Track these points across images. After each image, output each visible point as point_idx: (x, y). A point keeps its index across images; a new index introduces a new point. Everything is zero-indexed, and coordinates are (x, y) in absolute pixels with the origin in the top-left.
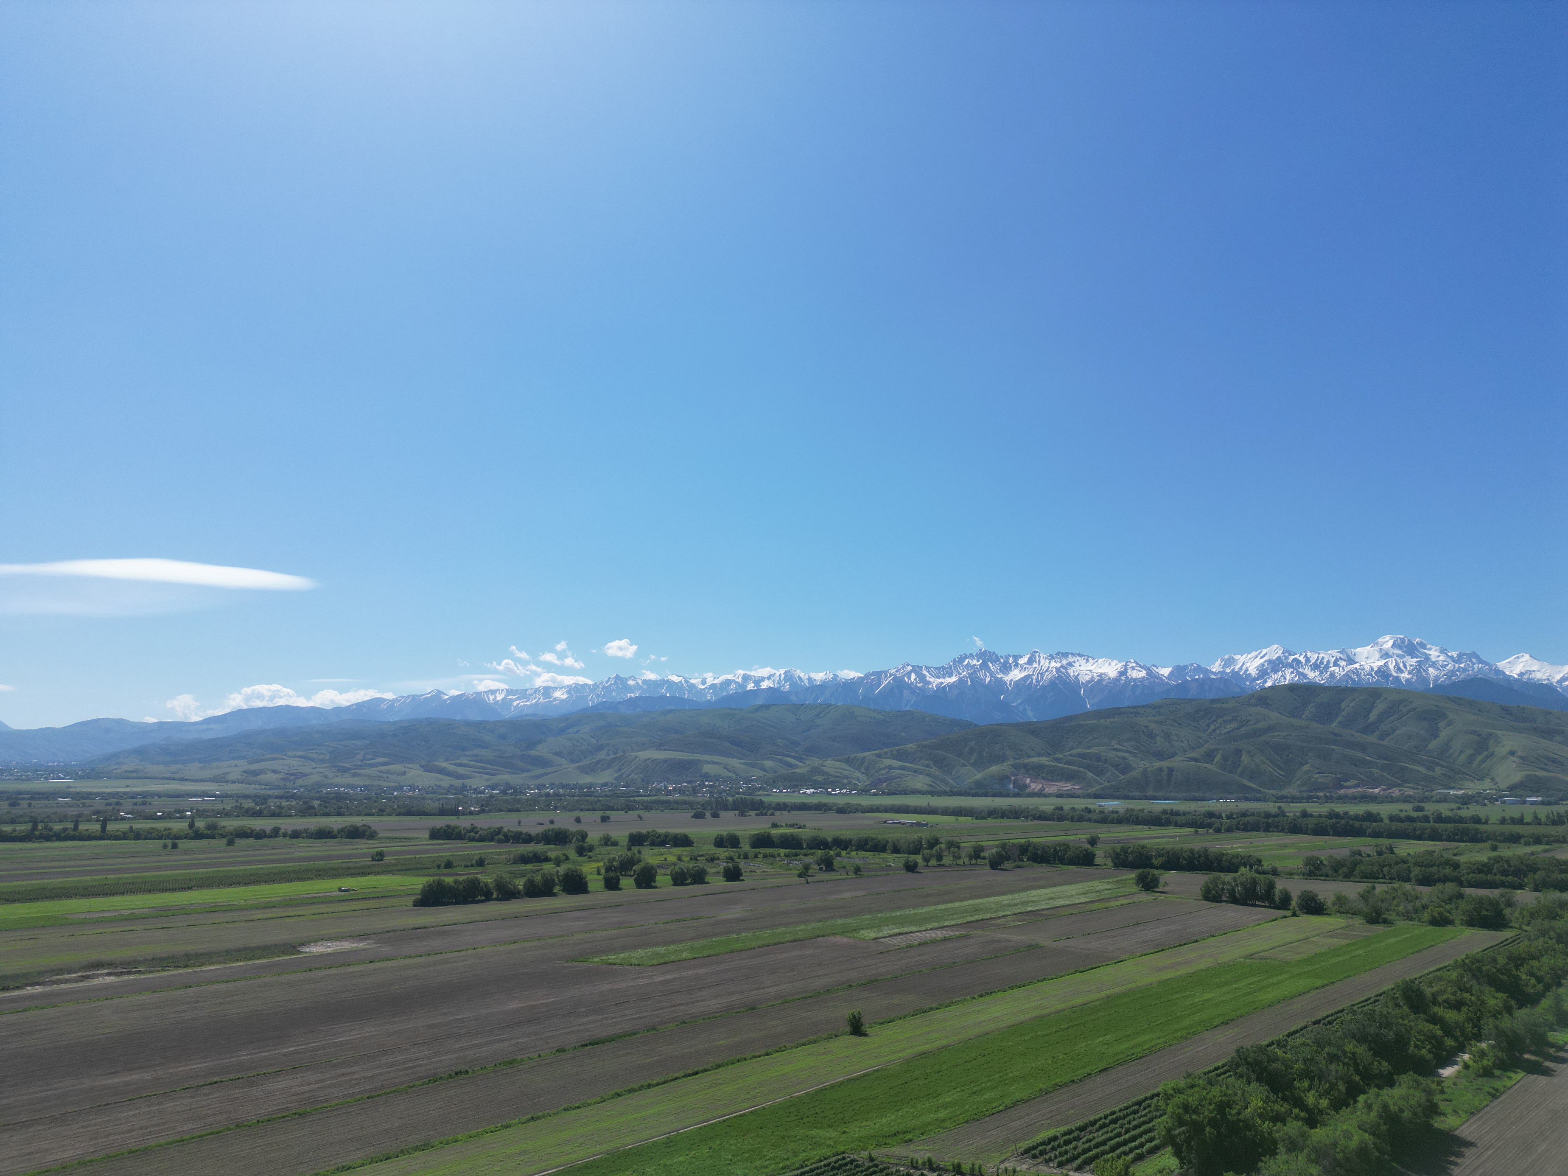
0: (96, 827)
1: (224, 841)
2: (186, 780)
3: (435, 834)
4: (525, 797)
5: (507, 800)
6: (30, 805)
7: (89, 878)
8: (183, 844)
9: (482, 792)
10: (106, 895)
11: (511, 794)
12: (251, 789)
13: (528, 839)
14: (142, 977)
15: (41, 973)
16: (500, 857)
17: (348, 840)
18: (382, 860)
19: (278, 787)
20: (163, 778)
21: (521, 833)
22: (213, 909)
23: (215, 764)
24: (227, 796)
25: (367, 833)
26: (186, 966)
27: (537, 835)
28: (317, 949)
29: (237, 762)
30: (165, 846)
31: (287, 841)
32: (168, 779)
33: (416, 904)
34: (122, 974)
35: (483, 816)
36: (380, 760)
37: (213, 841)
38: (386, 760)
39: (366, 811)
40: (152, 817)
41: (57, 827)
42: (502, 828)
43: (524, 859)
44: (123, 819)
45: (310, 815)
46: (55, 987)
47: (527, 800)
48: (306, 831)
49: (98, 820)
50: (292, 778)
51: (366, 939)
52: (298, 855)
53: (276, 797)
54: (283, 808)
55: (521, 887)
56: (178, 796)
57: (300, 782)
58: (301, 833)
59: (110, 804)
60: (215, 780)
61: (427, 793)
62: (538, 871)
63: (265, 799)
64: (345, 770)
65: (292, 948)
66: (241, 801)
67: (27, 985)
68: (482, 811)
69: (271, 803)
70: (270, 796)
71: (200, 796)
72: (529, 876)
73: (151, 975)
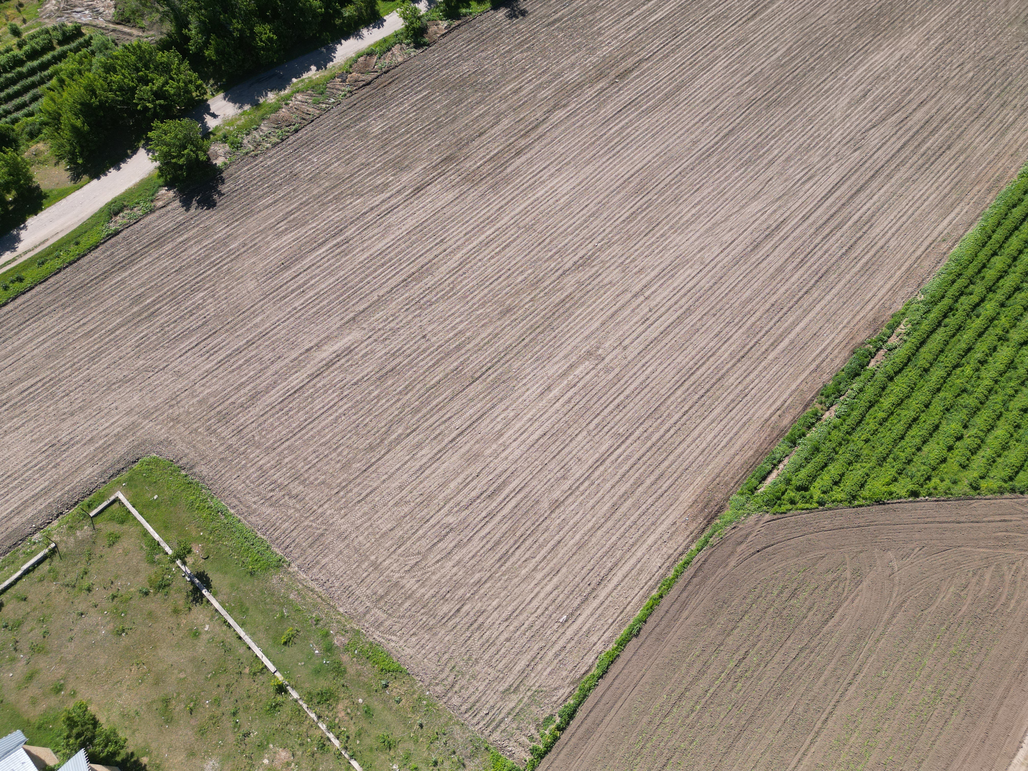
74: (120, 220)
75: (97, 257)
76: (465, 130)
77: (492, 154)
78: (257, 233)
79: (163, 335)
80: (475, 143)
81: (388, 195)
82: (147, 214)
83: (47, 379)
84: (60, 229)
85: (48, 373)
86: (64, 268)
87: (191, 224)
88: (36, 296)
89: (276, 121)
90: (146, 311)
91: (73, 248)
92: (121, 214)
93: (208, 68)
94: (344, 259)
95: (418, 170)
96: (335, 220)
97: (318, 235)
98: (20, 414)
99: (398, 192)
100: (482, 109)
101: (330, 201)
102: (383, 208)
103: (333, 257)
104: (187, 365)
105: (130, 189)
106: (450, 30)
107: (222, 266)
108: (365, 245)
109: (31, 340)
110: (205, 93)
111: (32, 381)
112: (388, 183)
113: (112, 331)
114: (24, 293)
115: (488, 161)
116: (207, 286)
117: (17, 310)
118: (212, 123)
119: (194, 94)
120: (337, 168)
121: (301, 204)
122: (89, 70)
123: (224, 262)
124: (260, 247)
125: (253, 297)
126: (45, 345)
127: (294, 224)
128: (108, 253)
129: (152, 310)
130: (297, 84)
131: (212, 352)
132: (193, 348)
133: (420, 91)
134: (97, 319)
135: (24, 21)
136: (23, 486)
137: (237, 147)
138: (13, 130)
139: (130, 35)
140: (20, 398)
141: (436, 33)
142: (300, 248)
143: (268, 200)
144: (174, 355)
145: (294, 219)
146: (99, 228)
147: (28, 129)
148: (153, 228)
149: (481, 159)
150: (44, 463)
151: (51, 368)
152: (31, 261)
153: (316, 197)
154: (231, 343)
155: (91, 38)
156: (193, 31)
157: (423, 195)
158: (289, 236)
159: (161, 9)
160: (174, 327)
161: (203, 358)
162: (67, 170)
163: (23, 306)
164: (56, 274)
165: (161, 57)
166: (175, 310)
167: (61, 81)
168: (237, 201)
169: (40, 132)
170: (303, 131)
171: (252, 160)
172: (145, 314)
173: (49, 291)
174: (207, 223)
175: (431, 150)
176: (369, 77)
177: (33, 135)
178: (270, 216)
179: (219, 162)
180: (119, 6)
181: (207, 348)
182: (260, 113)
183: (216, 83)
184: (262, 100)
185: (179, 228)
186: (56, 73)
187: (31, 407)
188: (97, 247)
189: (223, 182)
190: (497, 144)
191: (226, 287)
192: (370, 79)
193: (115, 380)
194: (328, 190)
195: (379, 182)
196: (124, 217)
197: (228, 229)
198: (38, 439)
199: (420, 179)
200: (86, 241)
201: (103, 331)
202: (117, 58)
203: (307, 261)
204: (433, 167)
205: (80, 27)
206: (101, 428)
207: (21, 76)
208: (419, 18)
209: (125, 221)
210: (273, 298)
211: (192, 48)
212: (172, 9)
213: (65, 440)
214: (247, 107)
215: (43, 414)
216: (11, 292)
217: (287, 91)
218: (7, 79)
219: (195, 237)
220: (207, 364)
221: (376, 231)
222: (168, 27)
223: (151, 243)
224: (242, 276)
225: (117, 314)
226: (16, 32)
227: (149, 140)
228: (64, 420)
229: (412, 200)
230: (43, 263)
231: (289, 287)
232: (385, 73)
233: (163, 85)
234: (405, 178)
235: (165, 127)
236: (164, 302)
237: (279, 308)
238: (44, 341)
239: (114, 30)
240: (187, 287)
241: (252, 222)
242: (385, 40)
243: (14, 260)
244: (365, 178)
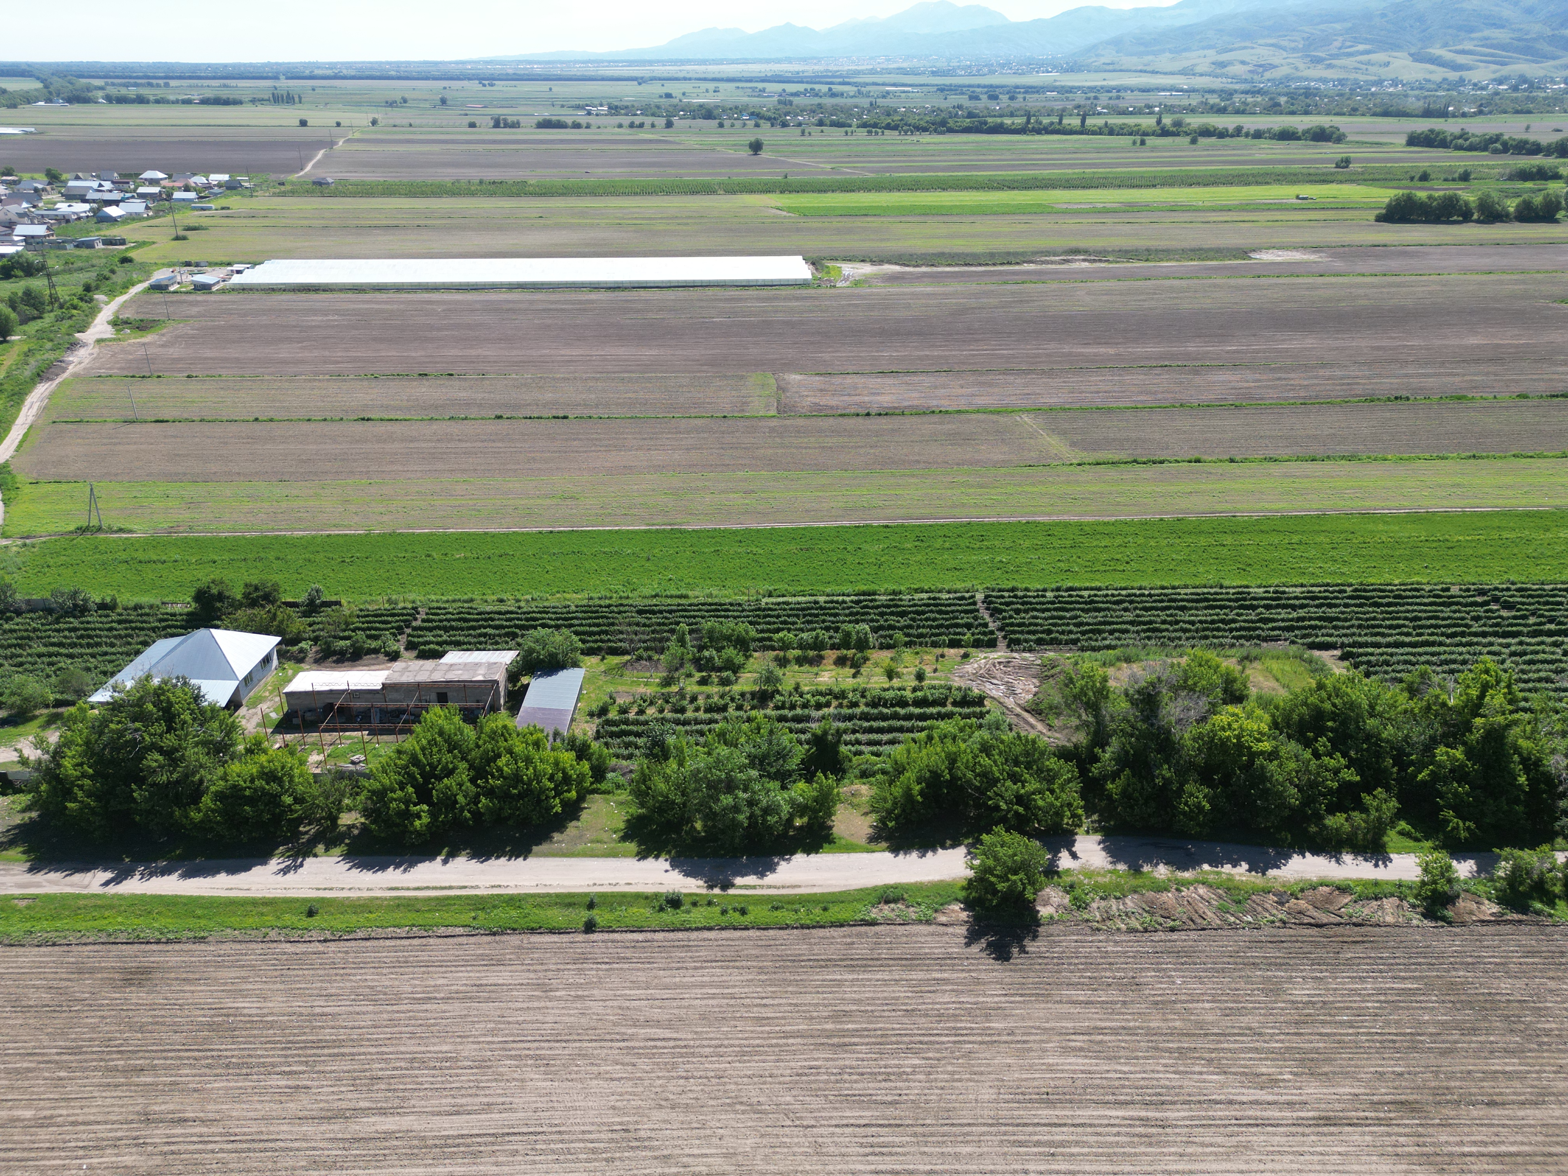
0: (1076, 122)
1: (1188, 139)
2: (1157, 73)
3: (1414, 140)
4: (1543, 95)
5: (1516, 98)
6: (1024, 99)
7: (1070, 171)
8: (1151, 141)
9: (1483, 88)
10: (1084, 187)
11: (1525, 90)
12: (1217, 83)
13: (1535, 149)
14: (1111, 265)
15: (1035, 253)
16: (1493, 171)
17: (1312, 143)
18: (1347, 167)
19: (1246, 81)
20: (1136, 71)
21: (1526, 142)
22: (1173, 208)
23: (1184, 54)
24: (1194, 91)
25: (1334, 136)
26: (1147, 260)
27: (1549, 145)
28: (1267, 257)
29: (1206, 52)
30: (1134, 143)
31: (1249, 141)
32: (1141, 71)
33: (1380, 219)
34: (1094, 261)
35: (1479, 119)
36: (1361, 47)
37: (1178, 140)
38: (1367, 47)
39: (1337, 110)
40: (1124, 113)
41: (1046, 121)
42: (1501, 134)
43: (1524, 175)
44: (1099, 114)
45: (1275, 113)
46: (1044, 266)
47: (1545, 99)
48: (1269, 131)
49: (1078, 115)
50: (1261, 70)
51: (1318, 252)
52: (1257, 157)
53: (1242, 93)
54: (1248, 105)
55: (1511, 210)
56: (1148, 91)
57: (1268, 75)
58: (1264, 132)
59: (1089, 99)
60: (1183, 72)
61: (1412, 89)
62: (1540, 190)
63: (1229, 94)
64: (1318, 61)
65: (1244, 253)
66: (1207, 96)
67: (1024, 262)
68: (1480, 112)
69: (1237, 98)
70: (1236, 91)
71: (1168, 90)
72: (1525, 196)
73: (1117, 265)
74: (887, 910)
75: (833, 938)
76: (1462, 1079)
77: (1503, 1149)
78: (1039, 1028)
79: (837, 1082)
80: (1475, 1112)
81: (1270, 1098)
82: (920, 922)
83: (682, 1043)
84: (820, 883)
85: (690, 1036)
86: (793, 928)
87: (962, 965)
88: (744, 939)
89: (1151, 903)
90: (840, 1037)
91: (817, 911)
92: (892, 905)
93: (1100, 800)
94: (1143, 1149)
95: (1341, 1090)
96: (1162, 1082)
97: (1123, 1087)
98: (627, 1064)
99: (1291, 1104)
100: (1512, 1064)
101: (1170, 1051)
102: (1250, 1113)
103: (1127, 1134)
104: (836, 1144)
105: (921, 883)
106: (1498, 920)
107: (965, 1042)
108: (1189, 1150)
109: (703, 985)
110: (1080, 826)
111: (668, 1034)
112: (1277, 1081)
113: (787, 1035)
114: (735, 929)
115: (1489, 1155)
116: (930, 1055)
117: (716, 943)
118: (1065, 861)
119: (1066, 821)
120: (1207, 1012)
121: (1124, 1028)
122: (965, 741)
123: (971, 1038)
124: (1030, 1050)
125: (979, 1112)
126: (711, 1002)
127: (1096, 1048)
128: (849, 940)
129: (846, 1040)
130: (1206, 873)
131: (877, 1150)
132: (859, 1126)
133: (1404, 978)
134: (782, 1009)
135: (935, 671)
136: (562, 1157)
137: (1079, 907)
138: (850, 761)
139: (1033, 727)
140: (642, 1044)
141: (1471, 913)
142: (1085, 1088)
143: (1081, 995)
144: (831, 1118)
145: (1101, 1042)
146: (859, 906)
147: (863, 767)
148: (916, 942)
149: (1475, 1143)
150: (602, 1145)
151: (696, 1033)
152: (768, 899)
153: (1151, 1032)
154: (909, 1157)
155: (988, 712)
156: (1107, 755)
157: (1332, 1134)
158: (1080, 1061)
159: (1084, 717)
160: (856, 1082)
161: (862, 1150)
162: (871, 827)
163: (724, 942)
164: (780, 929)
165: (1052, 763)
166: (871, 1059)
167: (930, 738)
168: (1036, 971)
169: (873, 774)
170: (1183, 935)
171: (1089, 932)
172: (835, 1040)
173: (760, 943)
174: (983, 976)
175: (1382, 1074)
176: (1324, 918)
177: (864, 775)
178: (1068, 1017)
179: (1044, 911)
180: (1040, 696)
181: (875, 1140)
182: (1134, 882)
183: (1099, 822)
184: (1146, 868)
185: (945, 960)
186: (931, 728)
187: (644, 1064)
188: (842, 926)
189: (1035, 937)
190: (1519, 1138)
191: (953, 1073)
192: (1325, 921)
193: (745, 1099)
194: (1172, 1033)
195: (1264, 1070)
196: (893, 910)
197: (1003, 999)
198: (619, 1109)
199: (1338, 1106)
200: (836, 913)
201: (778, 1028)
202: (1002, 742)
203: (1085, 1114)
204: (1373, 1103)
205: (985, 697)
206: (687, 1151)
207: (896, 716)
208: (1450, 881)
209: (892, 915)
210: (1005, 1134)
211: (1095, 770)
212: (1097, 723)
213: (642, 1134)
214: (1122, 867)
215: (646, 1083)
216: (724, 920)
217: (1187, 875)
218: (881, 713)
219: (957, 984)
220: (861, 1162)
221: (1219, 1140)
222: (1082, 738)
223: (901, 959)
224: (982, 1073)
225: (806, 1018)
226: (920, 677)
227: (979, 841)
228: (661, 1107)
229: (1307, 1130)
230: (777, 909)
231: (1035, 1134)
232: (1355, 925)
233: (1033, 793)
234: (1312, 1090)
235: (1007, 837)
236: (867, 1040)
237: (1005, 1154)
238: (713, 996)
239: (1017, 715)
240: (906, 1039)
241: (1040, 1010)
242: (1376, 883)
243: (754, 887)
244: (1242, 1050)
